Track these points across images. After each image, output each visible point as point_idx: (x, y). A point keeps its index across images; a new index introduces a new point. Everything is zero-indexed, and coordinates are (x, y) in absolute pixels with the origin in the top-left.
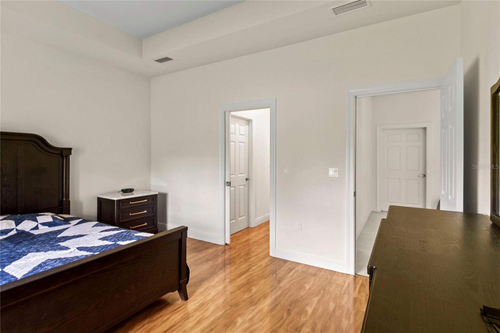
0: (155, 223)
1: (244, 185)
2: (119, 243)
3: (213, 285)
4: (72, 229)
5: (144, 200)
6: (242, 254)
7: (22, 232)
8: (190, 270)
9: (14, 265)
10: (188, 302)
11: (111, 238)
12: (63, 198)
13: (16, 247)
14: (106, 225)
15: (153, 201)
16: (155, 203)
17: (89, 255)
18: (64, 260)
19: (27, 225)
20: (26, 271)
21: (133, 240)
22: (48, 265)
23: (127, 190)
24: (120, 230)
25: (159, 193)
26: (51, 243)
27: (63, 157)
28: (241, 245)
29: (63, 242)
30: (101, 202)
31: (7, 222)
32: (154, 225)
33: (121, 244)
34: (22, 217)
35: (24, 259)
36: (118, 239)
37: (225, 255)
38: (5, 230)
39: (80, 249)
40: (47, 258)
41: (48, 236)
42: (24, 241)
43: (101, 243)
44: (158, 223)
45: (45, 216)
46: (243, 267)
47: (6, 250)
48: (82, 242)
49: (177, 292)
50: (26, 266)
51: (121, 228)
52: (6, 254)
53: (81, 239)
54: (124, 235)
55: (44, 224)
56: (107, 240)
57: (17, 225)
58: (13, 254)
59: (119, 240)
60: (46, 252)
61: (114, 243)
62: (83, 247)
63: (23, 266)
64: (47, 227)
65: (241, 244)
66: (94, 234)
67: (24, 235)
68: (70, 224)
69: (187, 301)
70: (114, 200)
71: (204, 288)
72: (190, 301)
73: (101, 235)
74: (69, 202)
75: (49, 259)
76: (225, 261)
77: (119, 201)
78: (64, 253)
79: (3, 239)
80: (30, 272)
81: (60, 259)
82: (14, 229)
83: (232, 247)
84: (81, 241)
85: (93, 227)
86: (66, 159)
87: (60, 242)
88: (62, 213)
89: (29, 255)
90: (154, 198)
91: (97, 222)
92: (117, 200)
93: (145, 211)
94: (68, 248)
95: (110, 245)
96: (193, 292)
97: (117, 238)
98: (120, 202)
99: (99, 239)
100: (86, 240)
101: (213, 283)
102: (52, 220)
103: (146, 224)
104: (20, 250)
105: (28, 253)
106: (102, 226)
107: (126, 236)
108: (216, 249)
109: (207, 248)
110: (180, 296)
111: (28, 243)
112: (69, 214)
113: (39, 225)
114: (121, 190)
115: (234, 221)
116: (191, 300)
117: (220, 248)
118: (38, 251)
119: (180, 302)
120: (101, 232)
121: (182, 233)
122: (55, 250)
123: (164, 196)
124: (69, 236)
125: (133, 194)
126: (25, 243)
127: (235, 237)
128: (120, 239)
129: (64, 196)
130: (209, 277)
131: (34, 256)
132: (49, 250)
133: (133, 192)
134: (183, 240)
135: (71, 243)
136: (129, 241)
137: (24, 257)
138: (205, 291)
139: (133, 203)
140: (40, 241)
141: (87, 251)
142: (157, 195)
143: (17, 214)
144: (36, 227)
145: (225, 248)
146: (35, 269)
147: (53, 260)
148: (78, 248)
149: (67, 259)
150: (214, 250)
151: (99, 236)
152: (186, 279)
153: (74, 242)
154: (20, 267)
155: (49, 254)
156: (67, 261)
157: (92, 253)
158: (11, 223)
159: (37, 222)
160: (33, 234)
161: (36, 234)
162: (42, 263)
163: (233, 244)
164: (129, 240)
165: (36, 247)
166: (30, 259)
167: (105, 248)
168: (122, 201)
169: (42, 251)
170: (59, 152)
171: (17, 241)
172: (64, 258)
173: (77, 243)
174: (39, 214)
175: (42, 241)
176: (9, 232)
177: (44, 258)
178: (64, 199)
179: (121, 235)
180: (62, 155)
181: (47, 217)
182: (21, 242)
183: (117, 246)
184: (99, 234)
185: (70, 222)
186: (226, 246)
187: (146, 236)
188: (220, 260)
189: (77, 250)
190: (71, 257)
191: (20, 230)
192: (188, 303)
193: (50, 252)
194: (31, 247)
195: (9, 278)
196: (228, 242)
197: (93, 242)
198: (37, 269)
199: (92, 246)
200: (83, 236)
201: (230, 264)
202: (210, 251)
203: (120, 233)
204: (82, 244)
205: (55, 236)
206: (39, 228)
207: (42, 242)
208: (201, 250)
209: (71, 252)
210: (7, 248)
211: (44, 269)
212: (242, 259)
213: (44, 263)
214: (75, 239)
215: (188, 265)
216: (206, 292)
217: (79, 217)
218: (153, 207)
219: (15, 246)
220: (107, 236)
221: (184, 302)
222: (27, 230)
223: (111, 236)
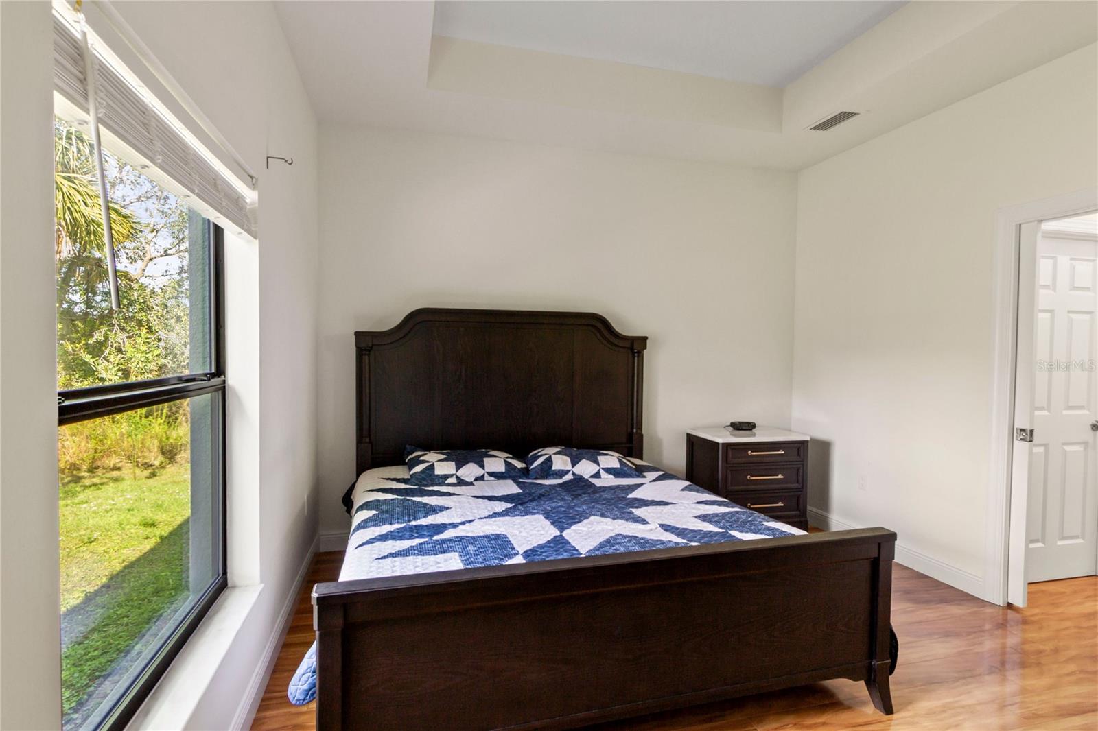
0: (801, 506)
1: (1085, 444)
2: (733, 533)
3: (969, 706)
4: (648, 488)
5: (778, 451)
6: (1073, 652)
7: (580, 479)
8: (899, 643)
9: (575, 530)
10: (892, 720)
11: (716, 519)
12: (632, 428)
13: (575, 501)
14: (705, 491)
15: (799, 455)
16: (803, 461)
17: (681, 543)
18: (642, 541)
19: (585, 468)
20: (591, 546)
21: (761, 534)
22: (618, 544)
23: (741, 423)
24: (732, 507)
25: (811, 439)
26: (620, 505)
27: (633, 353)
28: (1068, 624)
29: (637, 507)
30: (693, 443)
31: (562, 459)
32: (798, 509)
33: (737, 536)
34: (579, 454)
35: (587, 524)
36: (730, 526)
37: (1005, 637)
38: (559, 470)
39: (666, 528)
40: (617, 532)
41: (615, 492)
42: (584, 494)
43: (697, 525)
44: (809, 508)
45: (609, 456)
46: (1076, 690)
47: (562, 503)
48: (666, 516)
49: (862, 683)
50: (590, 537)
51: (733, 504)
52: (563, 509)
53: (666, 508)
54: (741, 520)
55: (608, 470)
56: (710, 522)
57: (574, 465)
58: (571, 511)
59: (733, 528)
60: (614, 519)
61: (724, 531)
62: (670, 526)
63: (586, 535)
64: (611, 476)
65: (1068, 619)
66: (686, 505)
67: (584, 484)
68: (645, 477)
69: (890, 716)
70: (717, 444)
71: (939, 703)
72: (897, 719)
73: (699, 509)
74: (642, 436)
75: (621, 534)
76: (1003, 653)
77: (727, 446)
78: (640, 529)
79: (558, 484)
80: (596, 549)
81: (635, 537)
82: (568, 471)
83: (1032, 618)
84: (666, 513)
85: (682, 490)
86: (638, 356)
87: (632, 507)
88: (631, 457)
89: (592, 518)
90: (800, 448)
91: (688, 483)
92: (723, 444)
93: (780, 476)
94: (645, 521)
95: (718, 533)
96: (908, 703)
97: (728, 521)
98: (729, 449)
99: (696, 517)
100: (673, 514)
101: (967, 700)
102: (619, 466)
103: (782, 505)
104: (579, 507)
105: (591, 515)
106: (698, 491)
107: (745, 522)
108: (975, 609)
109: (944, 601)
110: (871, 698)
111: (589, 498)
112: (641, 458)
113: (602, 471)
114: (729, 424)
115: (1040, 545)
116: (902, 718)
117: (988, 610)
118: (603, 515)
119: (870, 710)
120: (698, 503)
121: (879, 545)
122: (627, 520)
123: (824, 448)
124: (646, 499)
125: (754, 435)
126: (585, 497)
127: (1043, 592)
128: (735, 525)
129: (635, 426)
130: (957, 680)
131: (598, 523)
132: (618, 518)
133: (754, 430)
134: (882, 564)
135: (649, 513)
136: (754, 535)
137: (586, 521)
138: (944, 711)
139: (754, 453)
140: (604, 499)
141: (678, 535)
142: (807, 441)
143: (572, 447)
144: (597, 473)
145: (1005, 615)
146: (601, 546)
147: (626, 537)
148: (662, 526)
149: (647, 541)
150: (969, 611)
151: (695, 511)
152: (890, 661)
153: (653, 513)
154: (582, 536)
155: (619, 525)
156: (647, 545)
157: (685, 541)
158: (567, 461)
159: (599, 465)
160: (594, 484)
161: (598, 485)
162: (611, 537)
163: (1036, 611)
164: (754, 533)
165: (600, 507)
166: (594, 527)
167: (707, 537)
168: (733, 447)
169: (609, 517)
170: (628, 345)
171: (574, 491)
172: (642, 539)
173: (659, 515)
174: (602, 451)
175: (608, 500)
176: (564, 475)
177: (612, 530)
178: (635, 431)
179: (735, 518)
180: (632, 349)
181: (611, 460)
182: (580, 495)
183: (729, 539)
184: (694, 505)
185: (645, 474)
186: (1009, 611)
187: (789, 532)
188: (989, 644)
189: (660, 529)
190: (652, 540)
191: (578, 475)
192: (893, 722)
193: (620, 521)
194: (593, 507)
195: (570, 550)
196: (1018, 600)
197: (684, 520)
198: (606, 546)
199: (684, 527)
200: (667, 504)
201: (1023, 665)
202: (955, 610)
203: (733, 512)
204: (666, 519)
205: (624, 495)
206: (602, 477)
207: (608, 502)
208: (928, 602)
209: (651, 530)
210: (563, 500)
211: (615, 549)
212: (1072, 667)
213: (614, 538)
214: (654, 507)
215: (894, 629)
216: (944, 715)
217: (657, 466)
218: (798, 470)
219: (573, 499)
220: (709, 515)
221: (880, 715)
222: (586, 477)
223: (716, 515)
